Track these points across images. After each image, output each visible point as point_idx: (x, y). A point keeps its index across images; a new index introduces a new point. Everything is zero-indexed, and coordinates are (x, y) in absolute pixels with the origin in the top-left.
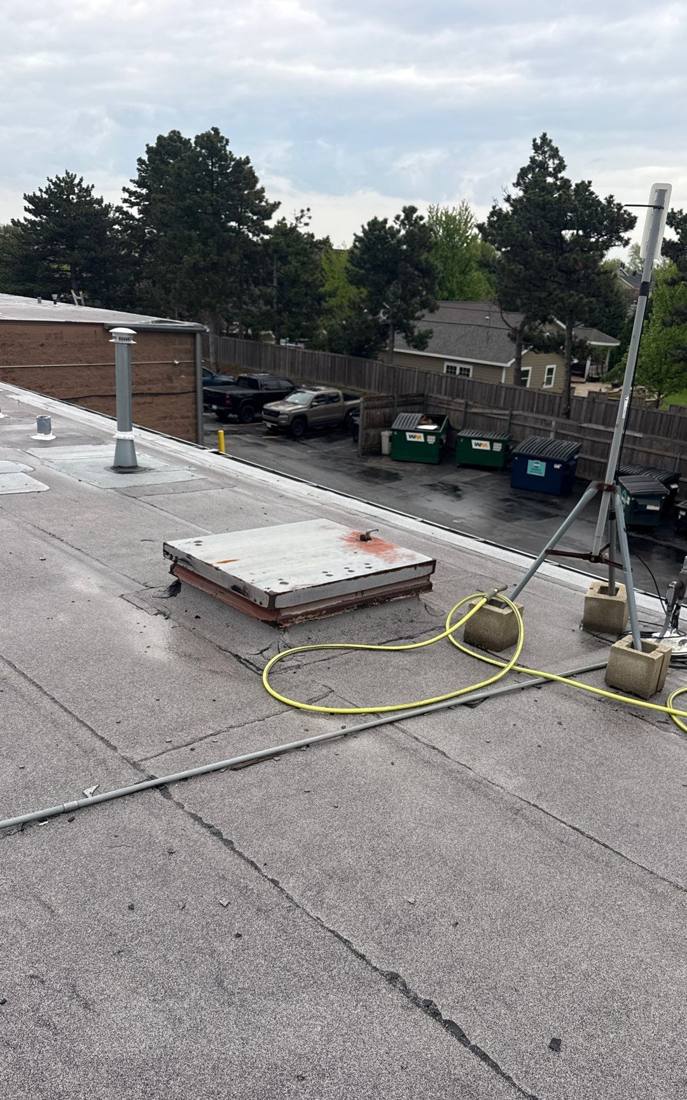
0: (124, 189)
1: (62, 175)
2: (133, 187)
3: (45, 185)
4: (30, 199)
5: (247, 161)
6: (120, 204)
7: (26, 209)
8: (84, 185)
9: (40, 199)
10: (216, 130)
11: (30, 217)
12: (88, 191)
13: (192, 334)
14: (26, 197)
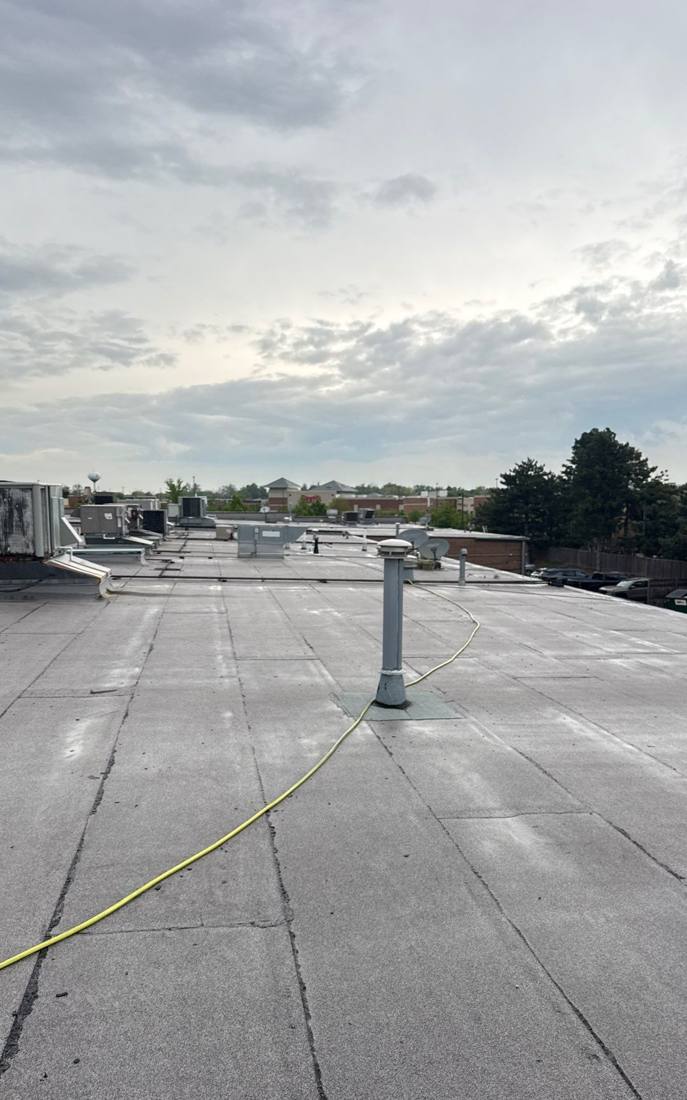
0: (564, 466)
1: (526, 461)
2: (569, 464)
3: (514, 467)
4: (505, 476)
5: (628, 444)
6: (560, 474)
7: (502, 482)
8: (538, 465)
9: (509, 476)
10: (608, 429)
11: (505, 487)
12: (541, 468)
13: (520, 541)
14: (502, 476)
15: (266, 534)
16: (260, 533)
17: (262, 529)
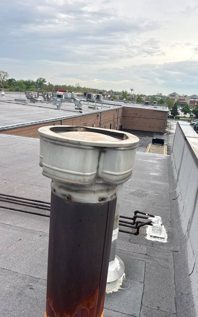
15: (58, 100)
16: (56, 99)
17: (57, 99)
